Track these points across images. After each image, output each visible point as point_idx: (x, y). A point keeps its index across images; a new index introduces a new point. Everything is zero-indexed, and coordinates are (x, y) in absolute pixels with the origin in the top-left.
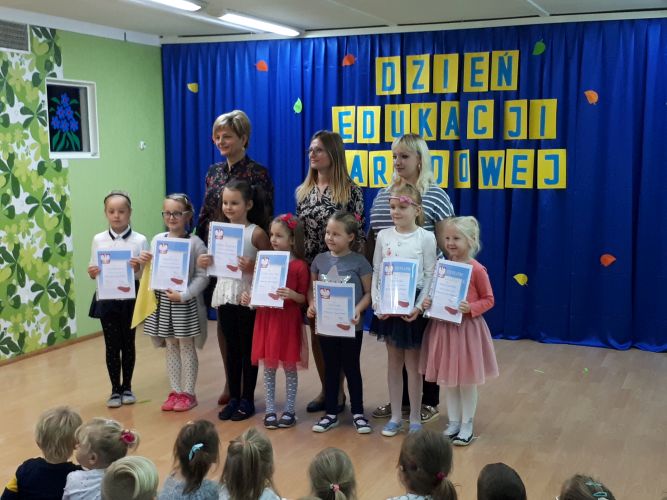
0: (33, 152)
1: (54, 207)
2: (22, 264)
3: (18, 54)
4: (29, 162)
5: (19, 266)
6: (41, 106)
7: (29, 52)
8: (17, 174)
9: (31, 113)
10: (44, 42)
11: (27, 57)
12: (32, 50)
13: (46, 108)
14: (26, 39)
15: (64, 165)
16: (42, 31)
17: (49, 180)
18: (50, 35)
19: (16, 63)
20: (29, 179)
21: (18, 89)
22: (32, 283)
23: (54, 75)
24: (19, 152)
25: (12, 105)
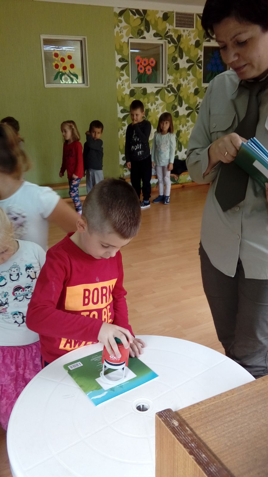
0: (192, 83)
2: (181, 140)
3: (187, 30)
4: (189, 88)
5: (179, 141)
6: (199, 58)
7: (194, 29)
8: (181, 95)
9: (193, 62)
11: (193, 32)
12: (196, 27)
13: (202, 59)
14: (193, 22)
17: (201, 98)
19: (186, 35)
20: (188, 97)
21: (186, 49)
23: (209, 40)
24: (184, 83)
25: (181, 58)
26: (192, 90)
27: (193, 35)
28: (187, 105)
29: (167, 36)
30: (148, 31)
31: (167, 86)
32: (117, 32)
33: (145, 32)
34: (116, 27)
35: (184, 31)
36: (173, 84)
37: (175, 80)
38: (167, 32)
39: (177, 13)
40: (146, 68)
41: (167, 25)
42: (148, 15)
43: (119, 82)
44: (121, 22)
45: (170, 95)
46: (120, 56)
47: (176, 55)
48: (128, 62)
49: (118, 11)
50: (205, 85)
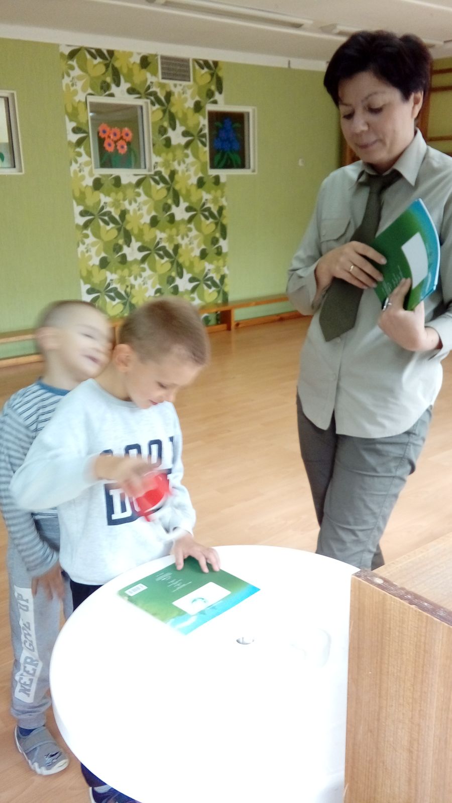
0: (193, 169)
1: (212, 215)
2: (181, 260)
3: (181, 85)
4: (189, 177)
5: (178, 263)
6: (201, 130)
7: (191, 83)
8: (177, 187)
9: (192, 135)
10: (206, 73)
11: (189, 87)
12: (195, 80)
13: (206, 131)
14: (188, 71)
15: (223, 180)
16: (205, 64)
17: (208, 192)
18: (212, 67)
19: (179, 92)
20: (188, 191)
21: (180, 115)
22: (190, 275)
23: (215, 102)
24: (180, 169)
25: (174, 128)
26: (194, 180)
27: (189, 92)
28: (187, 204)
29: (148, 93)
30: (118, 85)
31: (152, 173)
32: (67, 85)
33: (113, 87)
34: (66, 76)
35: (175, 86)
36: (162, 170)
37: (166, 164)
38: (149, 87)
39: (163, 58)
40: (117, 144)
41: (148, 75)
42: (117, 59)
43: (74, 167)
44: (72, 68)
45: (159, 187)
46: (74, 124)
47: (166, 124)
48: (87, 133)
49: (67, 51)
50: (213, 172)
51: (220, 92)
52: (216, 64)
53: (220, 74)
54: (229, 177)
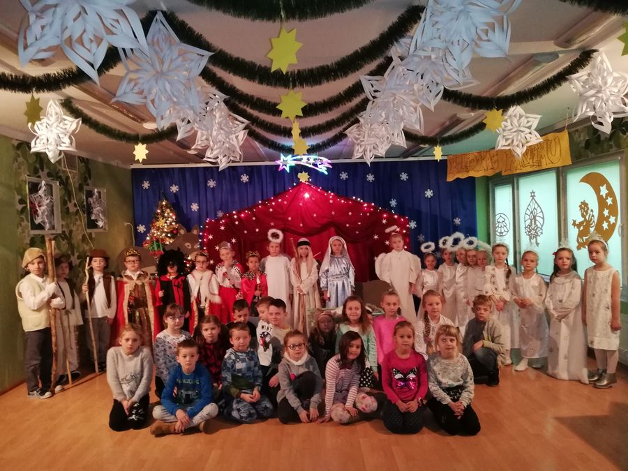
0: (80, 229)
3: (72, 172)
4: (78, 234)
6: (83, 202)
7: (77, 171)
8: (73, 242)
10: (83, 165)
11: (76, 174)
13: (85, 203)
14: (76, 164)
15: (93, 236)
16: (82, 159)
17: (88, 244)
18: (86, 162)
19: (72, 177)
20: (78, 244)
23: (88, 185)
24: (74, 229)
25: (70, 202)
26: (80, 237)
27: (76, 177)
28: (78, 254)
29: (57, 177)
30: (43, 171)
31: (61, 232)
32: (16, 169)
33: (40, 171)
35: (70, 173)
36: (66, 230)
37: (68, 226)
38: (58, 173)
41: (57, 165)
43: (20, 230)
44: (19, 156)
45: (64, 242)
46: (20, 197)
47: (66, 198)
48: (26, 203)
49: (16, 143)
50: (89, 231)
51: (90, 179)
52: (87, 159)
53: (90, 166)
54: (96, 233)
